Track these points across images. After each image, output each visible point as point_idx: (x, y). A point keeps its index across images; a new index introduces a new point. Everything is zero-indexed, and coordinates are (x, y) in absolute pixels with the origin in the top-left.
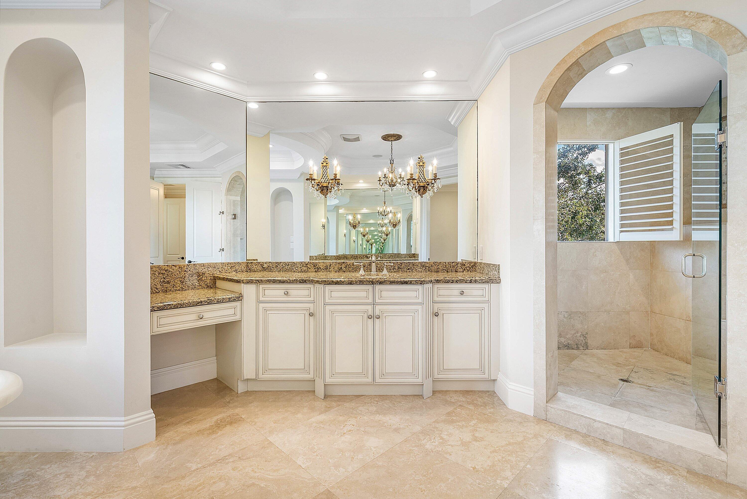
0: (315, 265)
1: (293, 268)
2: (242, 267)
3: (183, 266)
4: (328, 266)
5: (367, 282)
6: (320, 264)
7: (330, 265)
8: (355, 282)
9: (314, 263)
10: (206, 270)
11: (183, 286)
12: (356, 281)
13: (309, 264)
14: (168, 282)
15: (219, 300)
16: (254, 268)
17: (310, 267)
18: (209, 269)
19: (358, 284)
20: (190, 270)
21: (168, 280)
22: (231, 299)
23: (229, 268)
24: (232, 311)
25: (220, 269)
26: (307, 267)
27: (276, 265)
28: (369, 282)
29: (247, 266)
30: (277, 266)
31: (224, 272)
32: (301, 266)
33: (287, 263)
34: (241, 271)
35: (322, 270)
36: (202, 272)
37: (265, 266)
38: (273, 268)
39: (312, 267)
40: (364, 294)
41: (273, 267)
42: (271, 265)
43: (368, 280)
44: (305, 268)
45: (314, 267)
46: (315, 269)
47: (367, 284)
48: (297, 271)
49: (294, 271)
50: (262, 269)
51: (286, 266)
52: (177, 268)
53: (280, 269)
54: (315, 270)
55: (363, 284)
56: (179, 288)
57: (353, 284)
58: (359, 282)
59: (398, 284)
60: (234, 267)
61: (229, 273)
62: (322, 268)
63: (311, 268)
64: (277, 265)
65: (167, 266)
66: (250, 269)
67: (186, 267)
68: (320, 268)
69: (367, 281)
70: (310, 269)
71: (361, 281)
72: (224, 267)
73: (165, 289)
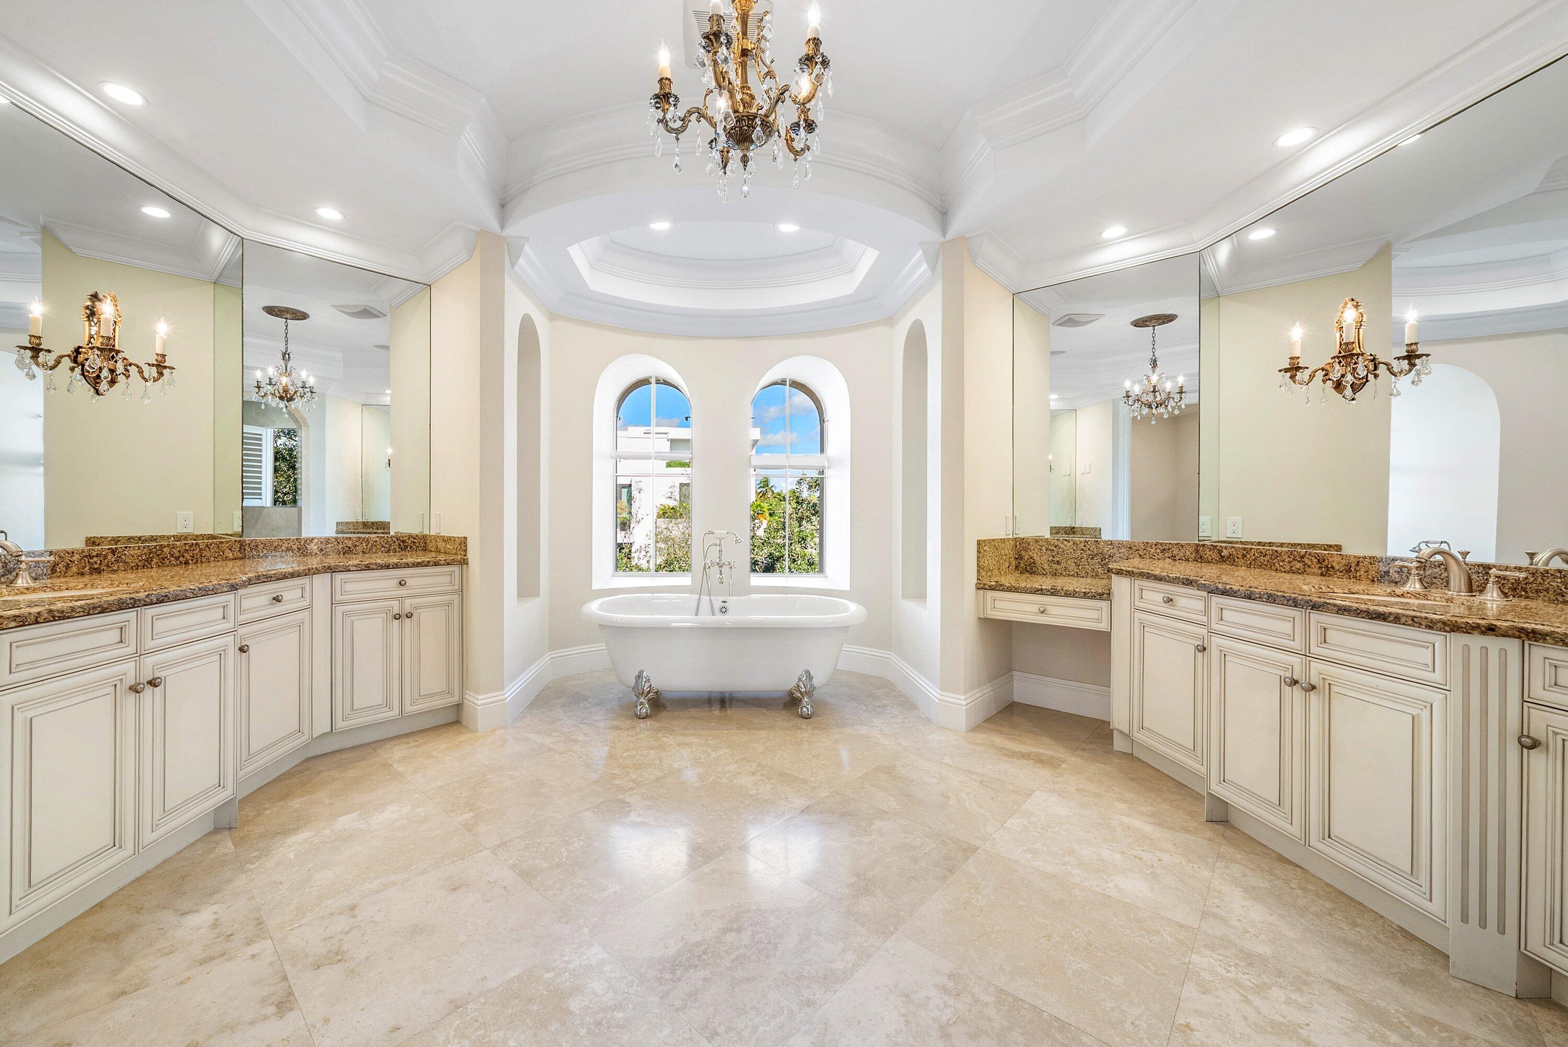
0: (1321, 561)
1: (1274, 561)
2: (1187, 552)
3: (1078, 542)
4: (1353, 565)
5: (1282, 598)
6: (1333, 559)
7: (1358, 562)
8: (1258, 596)
9: (1320, 555)
10: (1115, 550)
11: (1078, 571)
12: (1260, 594)
13: (1307, 556)
14: (1058, 563)
15: (1068, 593)
16: (1207, 555)
17: (1309, 563)
18: (1121, 551)
19: (1264, 600)
20: (1089, 549)
21: (1058, 559)
22: (1089, 595)
23: (1158, 551)
24: (1094, 614)
25: (1140, 552)
26: (1304, 562)
27: (1243, 554)
28: (1288, 600)
29: (1197, 551)
30: (1244, 556)
31: (1148, 557)
32: (1291, 559)
33: (1263, 551)
34: (1184, 558)
35: (1338, 573)
36: (1109, 553)
37: (1225, 553)
38: (1238, 558)
39: (1314, 563)
40: (1286, 627)
41: (1238, 556)
42: (1234, 553)
43: (1286, 595)
44: (1299, 565)
45: (1319, 565)
46: (1321, 568)
47: (1283, 605)
48: (1282, 569)
49: (1277, 570)
50: (1219, 559)
51: (1262, 558)
52: (1070, 544)
53: (1251, 563)
54: (1320, 572)
55: (1274, 602)
56: (1073, 572)
57: (1254, 599)
58: (1266, 596)
59: (1360, 615)
60: (1169, 550)
61: (1159, 559)
62: (1337, 567)
63: (1313, 566)
64: (1245, 552)
65: (1057, 540)
66: (1201, 557)
67: (1083, 544)
68: (1333, 567)
69: (1284, 597)
70: (1309, 566)
71: (1271, 596)
72: (1148, 549)
73: (1054, 571)
